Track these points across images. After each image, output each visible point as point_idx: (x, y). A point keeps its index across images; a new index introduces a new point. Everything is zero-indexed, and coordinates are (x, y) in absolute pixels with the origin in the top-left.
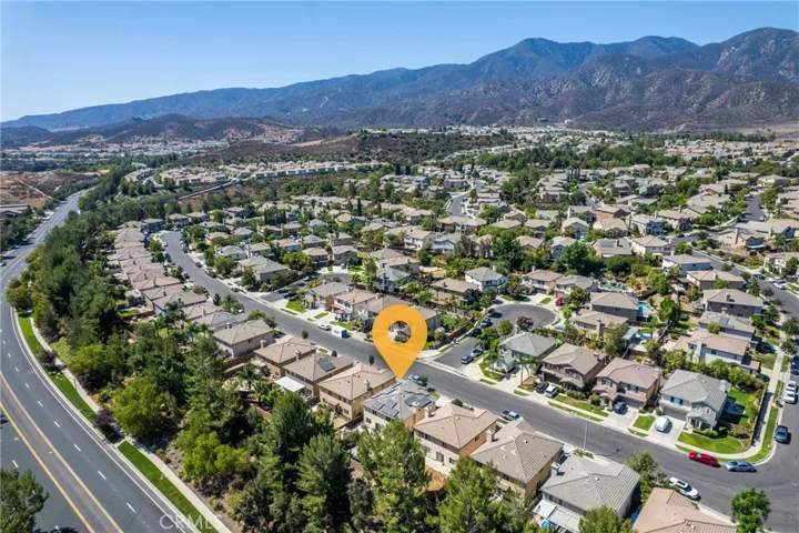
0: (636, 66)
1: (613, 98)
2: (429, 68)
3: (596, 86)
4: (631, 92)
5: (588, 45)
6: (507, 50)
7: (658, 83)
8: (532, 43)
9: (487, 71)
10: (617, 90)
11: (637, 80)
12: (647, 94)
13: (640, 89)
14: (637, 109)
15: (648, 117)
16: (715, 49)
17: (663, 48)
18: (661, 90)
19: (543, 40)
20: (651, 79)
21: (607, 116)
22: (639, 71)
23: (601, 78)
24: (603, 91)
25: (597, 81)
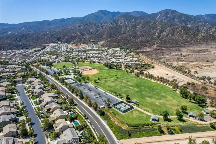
0: (133, 19)
1: (125, 30)
2: (69, 18)
3: (119, 25)
4: (131, 28)
5: (119, 13)
6: (94, 13)
7: (141, 24)
8: (102, 12)
9: (87, 19)
10: (126, 27)
11: (133, 23)
12: (137, 29)
13: (134, 26)
14: (134, 36)
15: (139, 40)
16: (154, 15)
17: (140, 15)
18: (142, 27)
19: (105, 10)
20: (138, 23)
21: (121, 40)
22: (134, 20)
23: (121, 22)
24: (121, 27)
25: (120, 23)
